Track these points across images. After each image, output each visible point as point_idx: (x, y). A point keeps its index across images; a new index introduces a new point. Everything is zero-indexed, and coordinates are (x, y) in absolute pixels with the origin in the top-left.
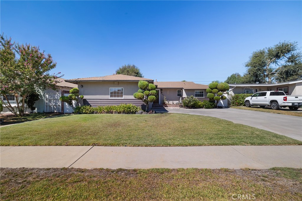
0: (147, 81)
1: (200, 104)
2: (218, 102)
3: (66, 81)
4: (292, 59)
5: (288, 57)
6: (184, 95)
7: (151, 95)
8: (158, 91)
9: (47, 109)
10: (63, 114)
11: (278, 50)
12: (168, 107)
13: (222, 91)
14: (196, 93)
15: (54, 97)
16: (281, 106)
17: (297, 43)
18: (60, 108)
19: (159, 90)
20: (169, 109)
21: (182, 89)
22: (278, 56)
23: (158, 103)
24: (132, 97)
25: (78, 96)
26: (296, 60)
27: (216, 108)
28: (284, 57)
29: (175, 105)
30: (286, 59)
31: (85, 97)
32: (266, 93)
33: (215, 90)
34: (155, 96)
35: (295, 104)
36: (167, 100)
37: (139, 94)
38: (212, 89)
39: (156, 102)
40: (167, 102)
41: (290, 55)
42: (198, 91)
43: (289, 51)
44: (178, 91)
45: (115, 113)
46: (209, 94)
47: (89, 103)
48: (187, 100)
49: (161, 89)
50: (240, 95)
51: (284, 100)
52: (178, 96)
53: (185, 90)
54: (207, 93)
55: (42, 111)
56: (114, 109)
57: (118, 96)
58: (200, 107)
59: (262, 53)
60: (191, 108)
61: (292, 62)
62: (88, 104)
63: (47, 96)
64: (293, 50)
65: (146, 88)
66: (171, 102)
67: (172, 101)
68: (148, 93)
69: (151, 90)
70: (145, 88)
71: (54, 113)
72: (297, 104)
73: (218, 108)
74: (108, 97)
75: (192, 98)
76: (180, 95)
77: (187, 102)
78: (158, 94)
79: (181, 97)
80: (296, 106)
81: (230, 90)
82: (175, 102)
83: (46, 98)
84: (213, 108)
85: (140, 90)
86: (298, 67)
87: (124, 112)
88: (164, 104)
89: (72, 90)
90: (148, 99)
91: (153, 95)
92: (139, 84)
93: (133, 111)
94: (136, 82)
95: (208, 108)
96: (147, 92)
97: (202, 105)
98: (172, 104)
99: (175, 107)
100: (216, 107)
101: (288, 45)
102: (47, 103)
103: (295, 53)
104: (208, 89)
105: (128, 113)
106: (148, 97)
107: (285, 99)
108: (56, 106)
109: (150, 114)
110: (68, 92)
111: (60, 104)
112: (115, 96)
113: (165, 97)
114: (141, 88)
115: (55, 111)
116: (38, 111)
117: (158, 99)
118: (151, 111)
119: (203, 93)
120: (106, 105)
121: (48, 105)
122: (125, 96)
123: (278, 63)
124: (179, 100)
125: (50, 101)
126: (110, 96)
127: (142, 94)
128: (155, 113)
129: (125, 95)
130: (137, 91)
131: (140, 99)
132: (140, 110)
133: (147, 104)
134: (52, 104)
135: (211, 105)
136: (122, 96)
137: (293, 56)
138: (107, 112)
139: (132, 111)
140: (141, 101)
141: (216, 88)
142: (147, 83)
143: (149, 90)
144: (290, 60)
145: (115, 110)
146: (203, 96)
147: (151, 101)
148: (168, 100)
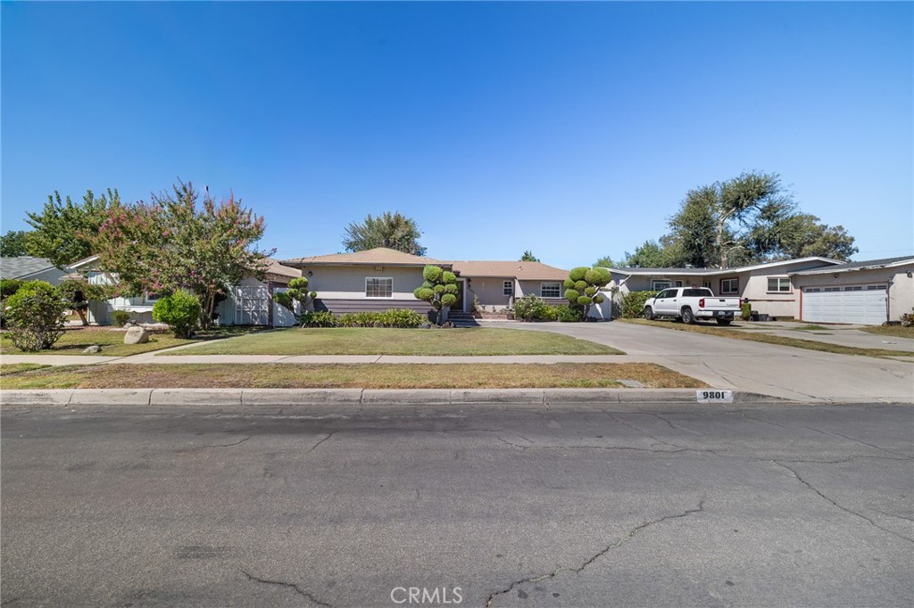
0: (439, 265)
1: (550, 312)
2: (588, 309)
3: (280, 263)
4: (769, 213)
5: (761, 207)
6: (519, 293)
7: (447, 293)
8: (462, 282)
9: (239, 319)
10: (272, 328)
11: (739, 192)
12: (481, 318)
13: (597, 285)
14: (544, 288)
15: (254, 294)
16: (698, 318)
17: (779, 178)
18: (267, 315)
19: (465, 280)
20: (485, 322)
21: (513, 279)
22: (738, 205)
23: (462, 308)
24: (411, 296)
25: (306, 293)
26: (778, 216)
27: (584, 321)
28: (753, 207)
29: (497, 313)
30: (758, 212)
31: (320, 295)
32: (677, 290)
33: (581, 284)
34: (456, 295)
35: (720, 313)
36: (481, 304)
37: (425, 290)
38: (575, 281)
39: (456, 307)
40: (480, 308)
41: (766, 204)
42: (546, 285)
43: (762, 194)
44: (506, 283)
45: (379, 326)
46: (568, 291)
47: (327, 306)
48: (523, 304)
49: (469, 279)
50: (639, 293)
51: (700, 305)
52: (505, 293)
53: (519, 281)
54: (565, 288)
55: (229, 322)
56: (376, 319)
57: (382, 294)
58: (550, 319)
59: (708, 195)
60: (530, 321)
61: (769, 218)
62: (325, 310)
63: (240, 291)
64: (772, 193)
65: (438, 279)
66: (489, 308)
67: (492, 306)
68: (441, 290)
69: (448, 283)
70: (436, 281)
71: (253, 325)
72: (724, 313)
73: (588, 321)
74: (362, 295)
75: (533, 299)
76: (509, 292)
77: (523, 309)
78: (461, 291)
79: (512, 298)
80: (721, 316)
81: (621, 281)
82: (499, 308)
83: (238, 296)
84: (578, 321)
85: (426, 284)
86: (779, 232)
87: (395, 325)
88: (474, 310)
89: (293, 280)
90: (442, 300)
91: (451, 293)
92: (425, 272)
93: (413, 324)
94: (420, 268)
95: (566, 321)
96: (439, 287)
97: (554, 315)
98: (491, 311)
99: (498, 317)
100: (583, 319)
101: (759, 182)
102: (239, 307)
103: (776, 197)
104: (567, 279)
105: (405, 325)
106: (441, 297)
107: (702, 304)
108: (258, 312)
109: (445, 327)
110: (285, 285)
111: (265, 307)
112: (376, 294)
113: (476, 297)
114: (429, 280)
115: (257, 323)
116: (222, 322)
117: (461, 301)
118: (447, 323)
119: (558, 288)
120: (359, 311)
121: (241, 310)
122: (397, 294)
123: (745, 219)
124: (507, 303)
125: (245, 301)
126: (365, 293)
127: (431, 291)
128: (455, 327)
129: (396, 291)
130: (420, 285)
131: (428, 300)
132: (424, 321)
133: (440, 309)
134: (250, 308)
135: (573, 315)
136: (390, 295)
137: (771, 206)
138: (362, 325)
139: (410, 322)
140: (428, 303)
141: (583, 279)
142: (439, 269)
143: (444, 284)
144: (765, 215)
145: (378, 321)
146: (558, 296)
147: (447, 305)
148: (484, 302)
